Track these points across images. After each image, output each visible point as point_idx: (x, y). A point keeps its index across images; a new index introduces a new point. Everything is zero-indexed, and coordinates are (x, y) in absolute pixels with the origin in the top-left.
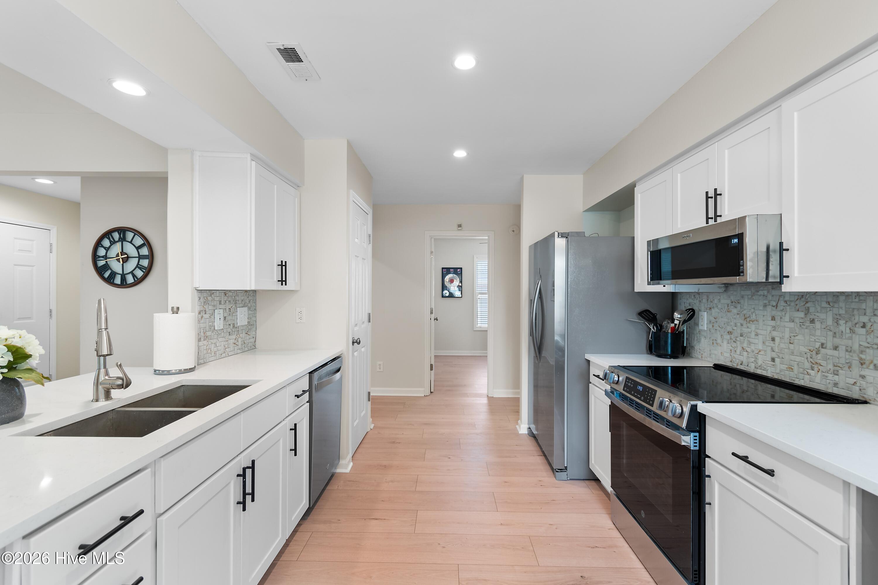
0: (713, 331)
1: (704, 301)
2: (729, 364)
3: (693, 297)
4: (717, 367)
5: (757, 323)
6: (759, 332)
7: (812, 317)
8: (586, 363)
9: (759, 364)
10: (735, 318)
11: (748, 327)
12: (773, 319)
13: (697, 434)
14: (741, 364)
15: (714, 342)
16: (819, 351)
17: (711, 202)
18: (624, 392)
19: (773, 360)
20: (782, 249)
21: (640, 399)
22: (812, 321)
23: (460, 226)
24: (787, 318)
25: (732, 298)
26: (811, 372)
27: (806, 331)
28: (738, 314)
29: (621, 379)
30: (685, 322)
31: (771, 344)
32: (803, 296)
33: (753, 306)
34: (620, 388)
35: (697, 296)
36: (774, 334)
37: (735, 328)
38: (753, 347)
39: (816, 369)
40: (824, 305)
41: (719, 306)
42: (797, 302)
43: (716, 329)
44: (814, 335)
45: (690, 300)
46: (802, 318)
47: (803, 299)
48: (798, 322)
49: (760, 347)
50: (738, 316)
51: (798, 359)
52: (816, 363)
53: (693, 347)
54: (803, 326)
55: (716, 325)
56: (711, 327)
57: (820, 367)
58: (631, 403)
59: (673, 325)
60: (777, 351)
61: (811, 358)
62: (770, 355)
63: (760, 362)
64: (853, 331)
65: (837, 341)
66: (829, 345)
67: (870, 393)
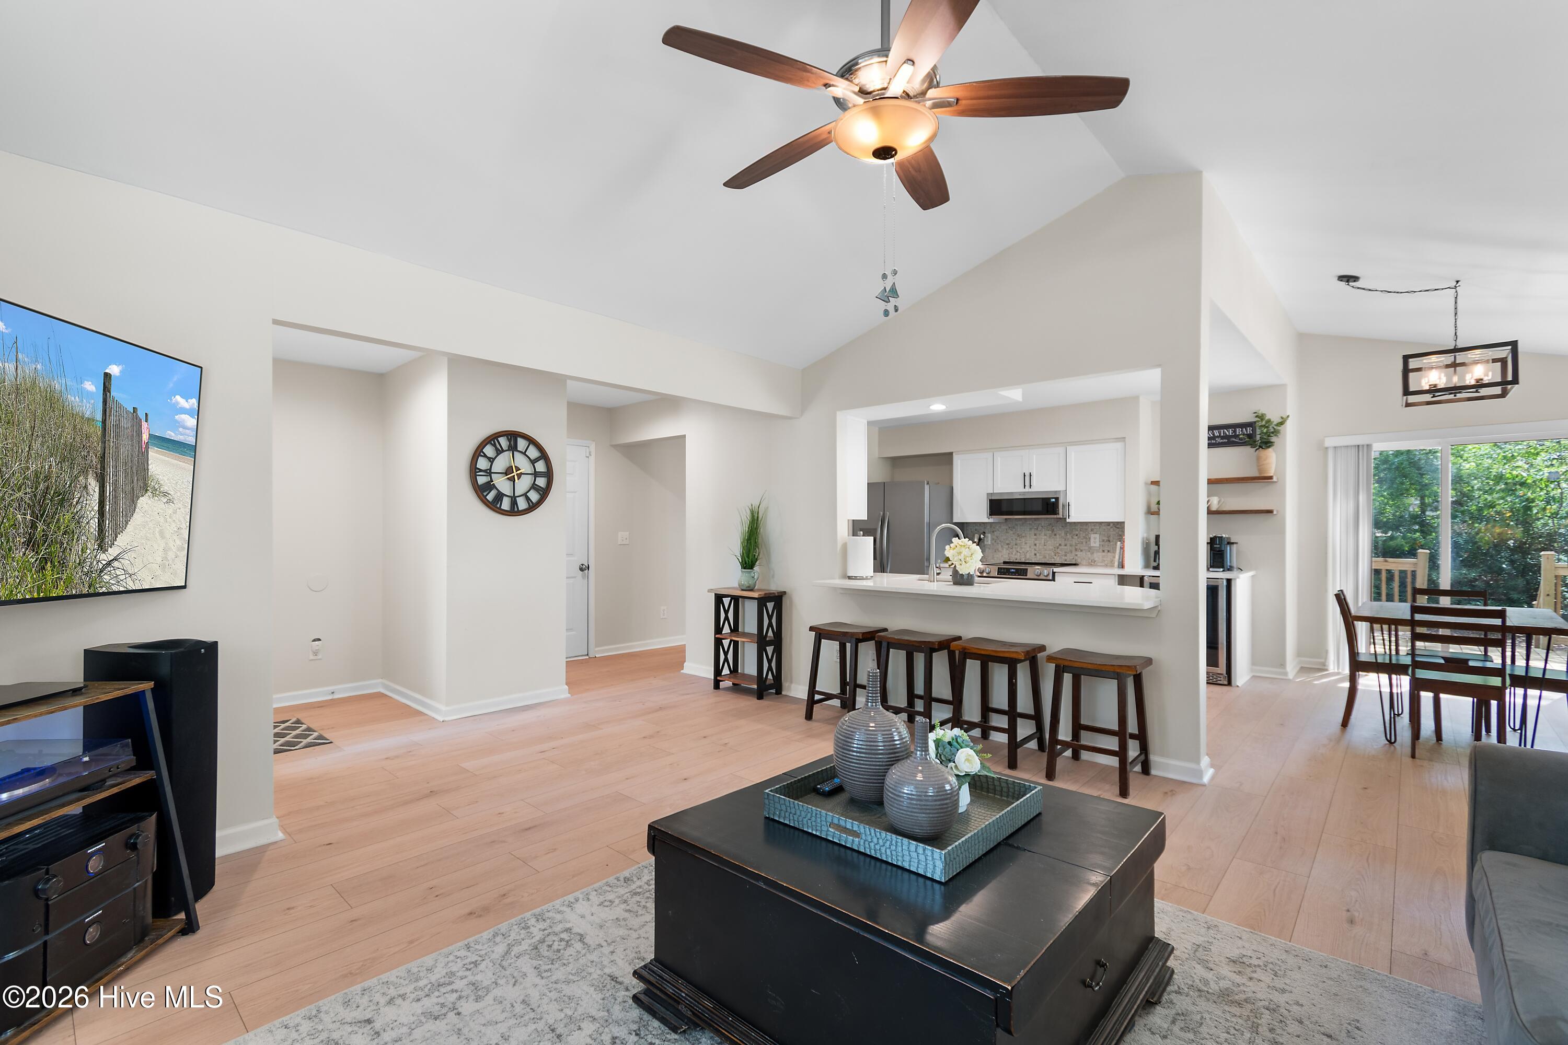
0: (995, 544)
1: (988, 527)
3: (978, 525)
4: (1006, 563)
5: (1026, 537)
6: (1028, 542)
10: (1012, 536)
11: (1020, 540)
12: (1035, 535)
14: (1016, 560)
15: (996, 550)
16: (1058, 547)
17: (1026, 479)
19: (1035, 554)
22: (1055, 535)
24: (1043, 534)
25: (1010, 525)
26: (1054, 557)
27: (1052, 539)
28: (1013, 534)
31: (1035, 547)
33: (1023, 529)
35: (982, 525)
36: (1036, 542)
37: (1011, 541)
38: (1023, 550)
39: (1057, 555)
40: (1061, 527)
41: (1000, 530)
42: (1048, 527)
43: (998, 543)
44: (1056, 541)
45: (976, 527)
46: (1051, 534)
48: (1049, 536)
49: (1028, 549)
51: (1048, 552)
52: (1058, 553)
55: (998, 541)
56: (994, 542)
60: (1037, 550)
61: (1055, 551)
62: (1034, 552)
63: (1028, 557)
64: (1072, 538)
65: (1066, 542)
66: (1063, 544)
67: (1079, 561)
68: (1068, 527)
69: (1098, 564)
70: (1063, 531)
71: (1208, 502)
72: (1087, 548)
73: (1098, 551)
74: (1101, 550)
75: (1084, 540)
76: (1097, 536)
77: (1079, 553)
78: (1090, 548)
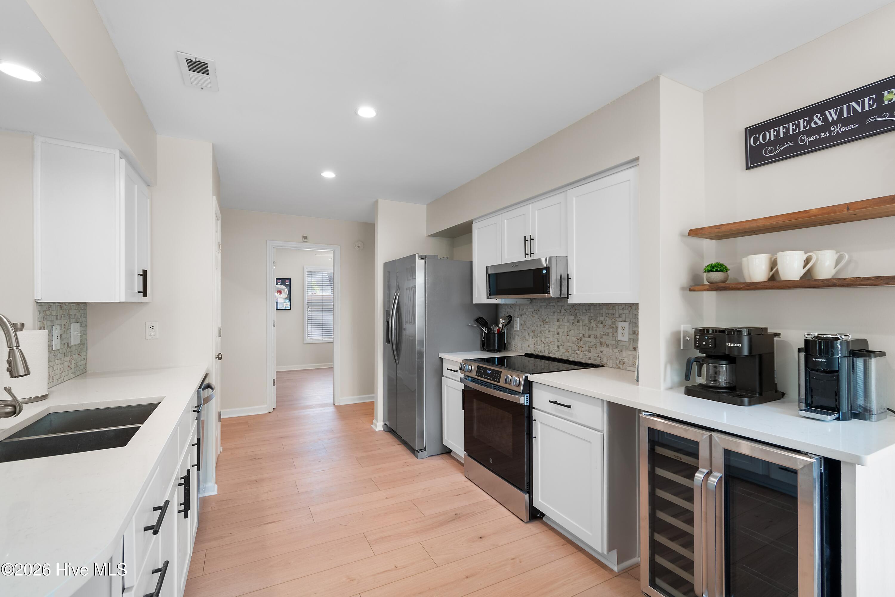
0: (523, 331)
1: (517, 310)
2: (533, 353)
3: (510, 307)
4: (527, 355)
5: (549, 324)
6: (551, 329)
7: (578, 319)
8: (438, 361)
9: (551, 351)
10: (537, 321)
11: (544, 327)
12: (558, 321)
13: (528, 395)
14: (540, 352)
15: (524, 339)
16: (582, 339)
17: (528, 243)
18: (477, 377)
19: (558, 347)
20: (568, 278)
21: (489, 379)
22: (578, 321)
23: (305, 238)
24: (565, 320)
25: (535, 307)
26: (577, 352)
27: (575, 327)
28: (538, 318)
29: (473, 367)
30: (506, 325)
31: (557, 337)
32: (574, 306)
33: (547, 313)
34: (474, 374)
35: (512, 307)
36: (559, 330)
37: (537, 328)
38: (547, 340)
39: (580, 350)
40: (584, 311)
41: (527, 314)
42: (571, 310)
43: (525, 330)
44: (579, 330)
45: (508, 310)
46: (573, 320)
47: (574, 308)
48: (571, 322)
49: (551, 339)
50: (539, 320)
51: (571, 345)
52: (581, 346)
53: (510, 343)
54: (574, 325)
55: (525, 327)
56: (522, 328)
57: (582, 349)
58: (481, 383)
59: (498, 328)
60: (560, 341)
61: (578, 343)
62: (557, 343)
63: (551, 349)
64: (597, 326)
65: (590, 332)
66: (586, 335)
67: (605, 360)
68: (592, 311)
69: (629, 368)
70: (587, 316)
71: (807, 261)
72: (614, 342)
73: (628, 349)
74: (631, 348)
75: (611, 330)
76: (626, 325)
77: (604, 349)
78: (618, 342)
